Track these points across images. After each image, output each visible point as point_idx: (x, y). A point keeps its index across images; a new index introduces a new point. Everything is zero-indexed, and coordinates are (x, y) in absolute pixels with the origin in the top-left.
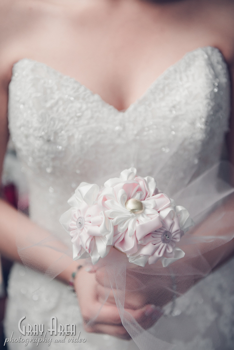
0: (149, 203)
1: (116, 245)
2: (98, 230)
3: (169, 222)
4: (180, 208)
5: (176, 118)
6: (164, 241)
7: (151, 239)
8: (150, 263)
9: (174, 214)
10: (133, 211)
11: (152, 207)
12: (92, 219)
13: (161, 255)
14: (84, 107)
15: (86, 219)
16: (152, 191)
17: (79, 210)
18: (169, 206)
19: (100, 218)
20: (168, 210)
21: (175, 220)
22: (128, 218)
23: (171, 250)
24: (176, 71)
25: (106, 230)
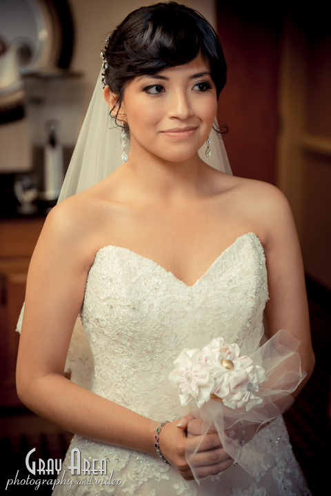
0: (237, 363)
1: (215, 394)
2: (204, 381)
3: (251, 376)
4: (258, 367)
5: (233, 290)
6: (249, 390)
7: (240, 389)
8: (238, 407)
9: (254, 371)
10: (227, 368)
11: (240, 365)
12: (199, 374)
13: (247, 400)
14: (161, 281)
15: (193, 374)
16: (238, 354)
17: (187, 369)
18: (251, 365)
19: (205, 372)
20: (251, 368)
21: (255, 375)
22: (224, 373)
23: (253, 397)
24: (230, 253)
25: (210, 381)
